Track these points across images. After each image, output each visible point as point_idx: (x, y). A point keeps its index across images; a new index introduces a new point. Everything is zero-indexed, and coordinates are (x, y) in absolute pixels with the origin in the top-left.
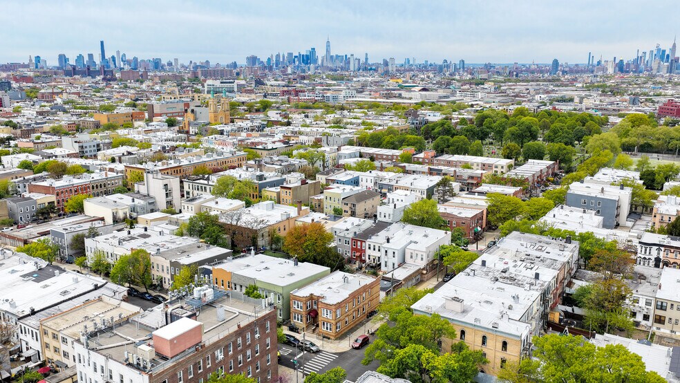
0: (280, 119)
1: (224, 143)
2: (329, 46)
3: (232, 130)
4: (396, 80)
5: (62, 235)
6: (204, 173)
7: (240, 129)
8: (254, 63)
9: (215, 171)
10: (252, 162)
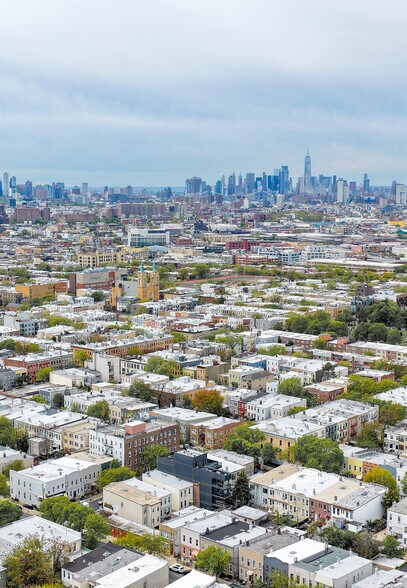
0: (213, 295)
1: (152, 324)
2: (309, 163)
3: (161, 308)
4: (396, 223)
5: (48, 394)
6: (137, 354)
7: (170, 308)
8: (196, 190)
9: (146, 352)
10: (177, 345)
